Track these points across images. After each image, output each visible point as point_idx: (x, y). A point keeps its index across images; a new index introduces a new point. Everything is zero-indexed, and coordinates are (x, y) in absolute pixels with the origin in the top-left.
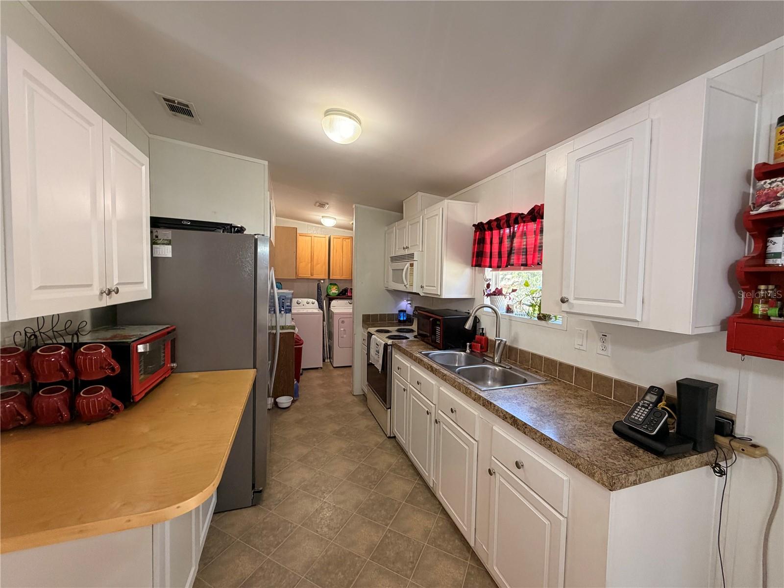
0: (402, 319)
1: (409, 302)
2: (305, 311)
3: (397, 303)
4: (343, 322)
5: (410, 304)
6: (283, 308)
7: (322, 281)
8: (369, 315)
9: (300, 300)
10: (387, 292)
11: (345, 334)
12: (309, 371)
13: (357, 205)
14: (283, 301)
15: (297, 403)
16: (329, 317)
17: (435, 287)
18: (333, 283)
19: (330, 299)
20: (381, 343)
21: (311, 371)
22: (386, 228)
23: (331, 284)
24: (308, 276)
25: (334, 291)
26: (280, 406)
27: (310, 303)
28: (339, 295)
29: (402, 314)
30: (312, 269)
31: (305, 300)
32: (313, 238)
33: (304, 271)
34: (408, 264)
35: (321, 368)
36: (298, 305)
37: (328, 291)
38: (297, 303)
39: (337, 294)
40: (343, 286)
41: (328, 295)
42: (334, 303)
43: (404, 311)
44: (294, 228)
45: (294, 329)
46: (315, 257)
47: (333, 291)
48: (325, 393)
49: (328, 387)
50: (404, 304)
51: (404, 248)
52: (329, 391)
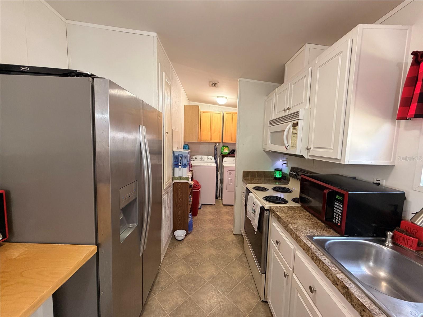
0: (277, 176)
1: (285, 162)
2: (206, 165)
3: (273, 162)
4: (230, 173)
5: (286, 164)
6: (181, 164)
7: (217, 144)
8: (248, 172)
9: (203, 157)
10: (265, 153)
11: (232, 182)
12: (206, 206)
13: (241, 79)
14: (181, 158)
15: (190, 236)
16: (219, 169)
17: (330, 149)
18: (225, 145)
19: (223, 156)
20: (258, 205)
21: (208, 206)
22: (266, 97)
23: (224, 146)
24: (208, 140)
25: (226, 151)
26: (176, 239)
27: (210, 159)
28: (229, 154)
29: (278, 172)
30: (211, 136)
31: (206, 157)
32: (212, 114)
33: (205, 137)
34: (290, 124)
35: (215, 204)
36: (201, 160)
37: (222, 151)
38: (201, 158)
39: (228, 153)
40: (231, 148)
41: (222, 154)
42: (225, 159)
43: (280, 170)
44: (197, 106)
45: (188, 180)
46: (213, 127)
47: (225, 151)
48: (213, 229)
49: (216, 223)
50: (280, 164)
51: (285, 110)
52: (217, 227)
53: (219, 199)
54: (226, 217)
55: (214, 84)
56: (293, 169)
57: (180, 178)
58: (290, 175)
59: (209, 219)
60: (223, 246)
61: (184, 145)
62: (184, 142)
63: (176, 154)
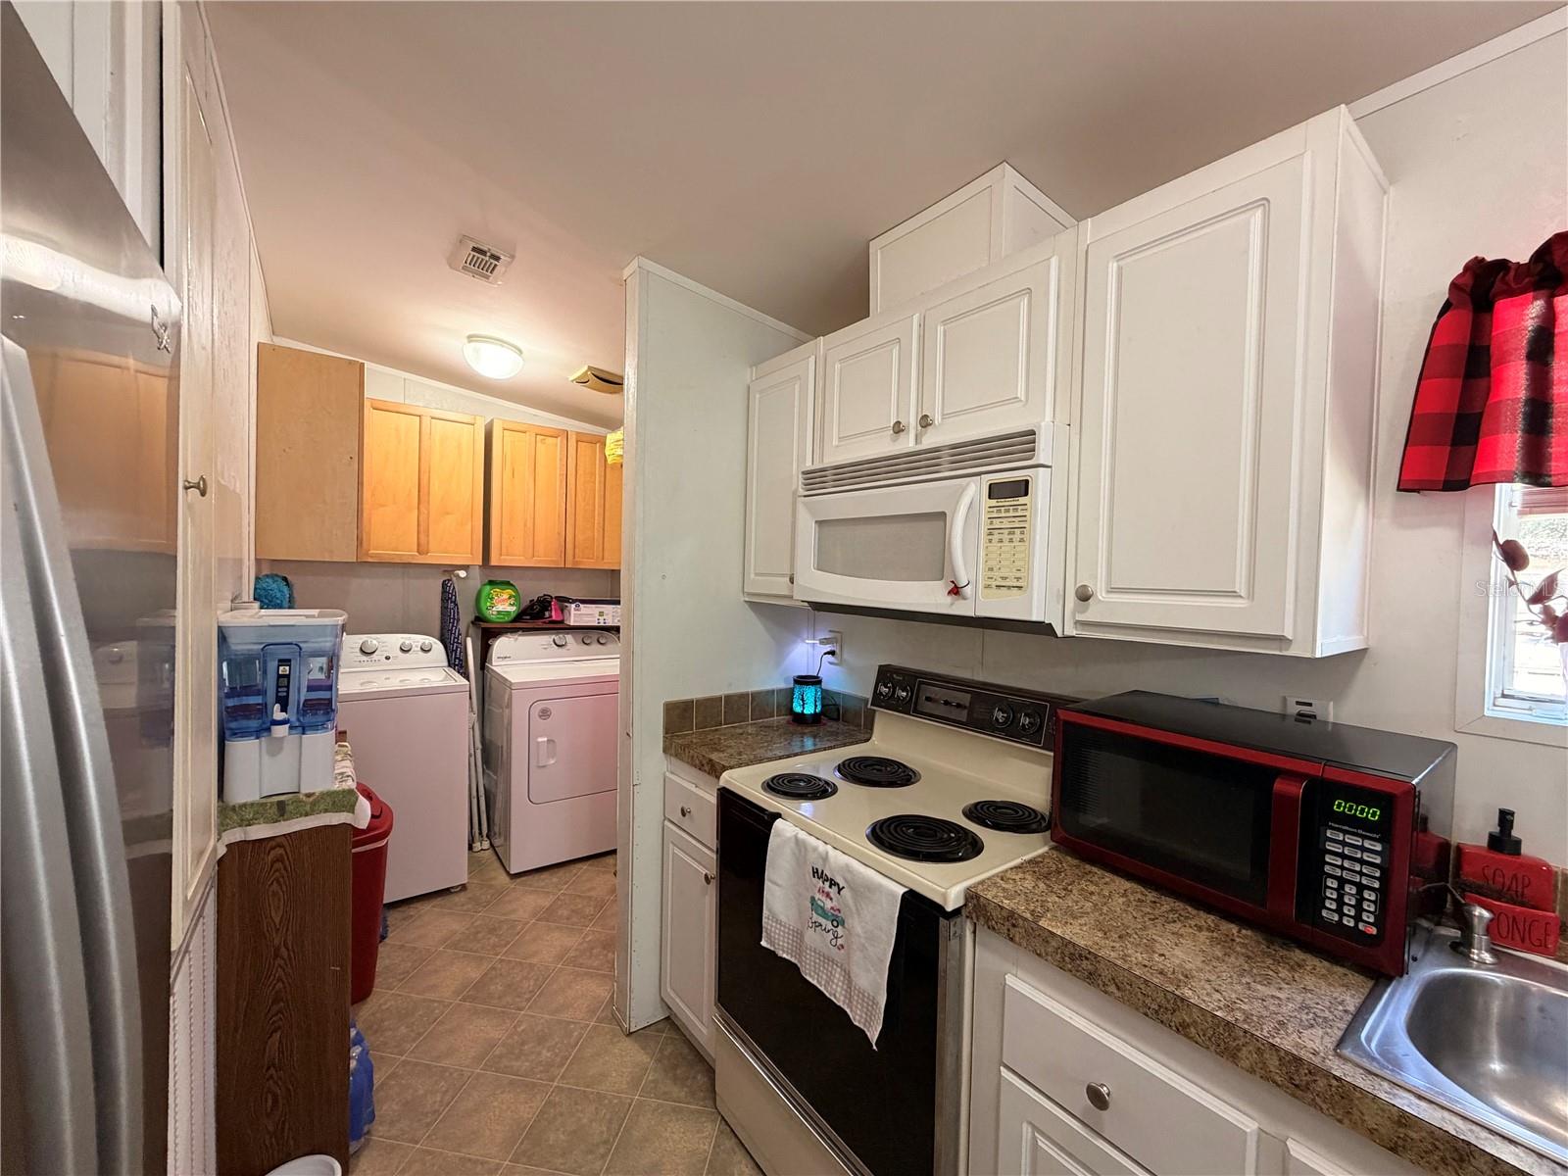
0: (809, 710)
1: (828, 648)
2: (394, 682)
3: (781, 649)
4: (545, 714)
5: (832, 653)
6: (284, 709)
7: (462, 574)
8: (688, 704)
9: (373, 640)
10: (751, 615)
11: (551, 754)
12: (412, 910)
14: (284, 670)
16: (488, 694)
17: (1233, 594)
18: (497, 578)
19: (488, 632)
21: (425, 907)
22: (751, 374)
23: (491, 583)
24: (408, 552)
25: (502, 605)
27: (416, 648)
28: (518, 618)
29: (810, 693)
30: (422, 530)
31: (397, 639)
32: (426, 421)
33: (392, 536)
34: (977, 489)
35: (463, 887)
36: (365, 658)
37: (484, 608)
38: (362, 651)
39: (513, 615)
40: (535, 590)
41: (479, 619)
42: (501, 645)
43: (813, 681)
44: (351, 365)
45: (353, 809)
46: (436, 489)
47: (500, 608)
48: (503, 1045)
49: (509, 999)
50: (807, 654)
51: (898, 429)
52: (520, 1023)
53: (477, 846)
54: (551, 945)
55: (483, 260)
56: (885, 674)
57: (281, 806)
58: (878, 700)
59: (457, 993)
60: (606, 1142)
61: (257, 579)
62: (258, 561)
63: (239, 645)
